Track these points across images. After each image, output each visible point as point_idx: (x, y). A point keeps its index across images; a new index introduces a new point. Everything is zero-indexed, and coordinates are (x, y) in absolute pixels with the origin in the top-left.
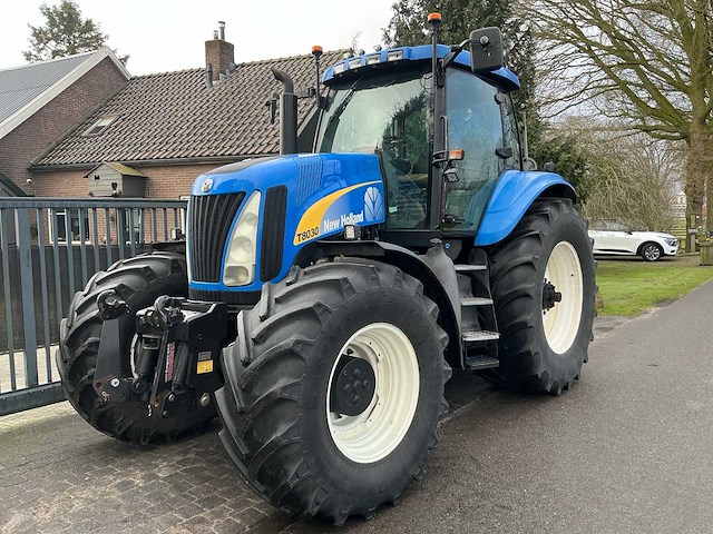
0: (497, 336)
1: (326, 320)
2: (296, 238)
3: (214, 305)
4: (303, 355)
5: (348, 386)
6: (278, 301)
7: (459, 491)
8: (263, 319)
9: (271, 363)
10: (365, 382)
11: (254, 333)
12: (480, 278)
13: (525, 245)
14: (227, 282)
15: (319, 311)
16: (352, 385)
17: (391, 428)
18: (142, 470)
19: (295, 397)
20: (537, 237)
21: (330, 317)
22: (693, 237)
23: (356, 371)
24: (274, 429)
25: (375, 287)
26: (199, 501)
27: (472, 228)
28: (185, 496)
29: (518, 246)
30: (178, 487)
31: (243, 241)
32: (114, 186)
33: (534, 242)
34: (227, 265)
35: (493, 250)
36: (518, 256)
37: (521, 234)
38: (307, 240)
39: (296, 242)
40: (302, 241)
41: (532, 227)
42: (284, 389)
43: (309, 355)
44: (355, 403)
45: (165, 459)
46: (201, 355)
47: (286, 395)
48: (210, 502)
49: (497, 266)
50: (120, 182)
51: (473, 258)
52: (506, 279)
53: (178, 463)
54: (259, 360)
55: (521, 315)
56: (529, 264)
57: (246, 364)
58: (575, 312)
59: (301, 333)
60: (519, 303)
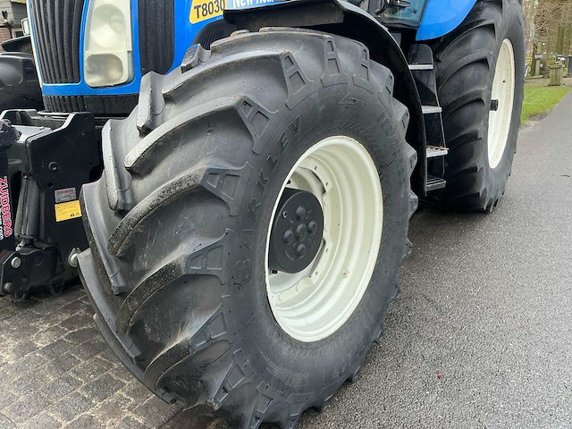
0: (445, 152)
1: (260, 130)
2: (193, 12)
3: (71, 116)
4: (224, 195)
5: (288, 233)
6: (168, 99)
7: (430, 351)
8: (145, 131)
9: (166, 211)
10: (311, 224)
11: (131, 158)
12: (424, 81)
13: (477, 37)
14: (92, 80)
15: (246, 114)
16: (294, 231)
17: (345, 282)
18: (16, 338)
19: (214, 269)
20: (491, 28)
21: (267, 126)
22: (538, 62)
23: (300, 210)
24: (180, 323)
25: (333, 76)
26: (86, 388)
27: (414, 17)
28: (68, 380)
29: (467, 40)
30: (61, 365)
31: (110, 13)
32: (5, 14)
33: (488, 35)
34: (87, 53)
35: (439, 45)
36: (468, 52)
37: (471, 25)
38: (209, 16)
39: (194, 18)
40: (202, 18)
41: (482, 16)
42: (193, 258)
43: (234, 194)
44: (298, 255)
45: (47, 319)
46: (60, 194)
47: (196, 268)
48: (103, 388)
49: (442, 66)
50: (10, 10)
51: (415, 55)
52: (455, 82)
53: (63, 324)
54: (143, 206)
55: (469, 125)
56: (484, 62)
57: (122, 213)
58: (504, 123)
59: (217, 155)
60: (468, 111)
